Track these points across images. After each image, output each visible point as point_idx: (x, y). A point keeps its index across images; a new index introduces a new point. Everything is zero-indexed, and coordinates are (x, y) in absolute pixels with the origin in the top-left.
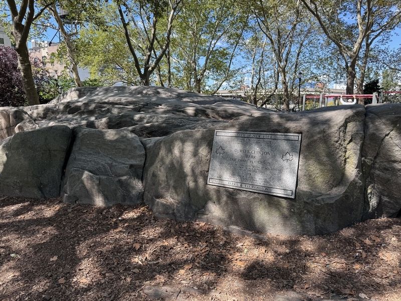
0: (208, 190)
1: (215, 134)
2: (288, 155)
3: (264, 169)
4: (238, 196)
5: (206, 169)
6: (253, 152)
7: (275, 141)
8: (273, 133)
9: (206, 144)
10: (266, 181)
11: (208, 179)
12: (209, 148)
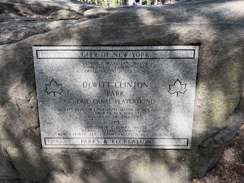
0: (46, 157)
1: (35, 55)
2: (178, 85)
3: (140, 111)
4: (103, 159)
5: (34, 125)
6: (118, 85)
7: (156, 62)
8: (149, 48)
9: (20, 78)
10: (145, 130)
11: (43, 141)
12: (28, 84)
